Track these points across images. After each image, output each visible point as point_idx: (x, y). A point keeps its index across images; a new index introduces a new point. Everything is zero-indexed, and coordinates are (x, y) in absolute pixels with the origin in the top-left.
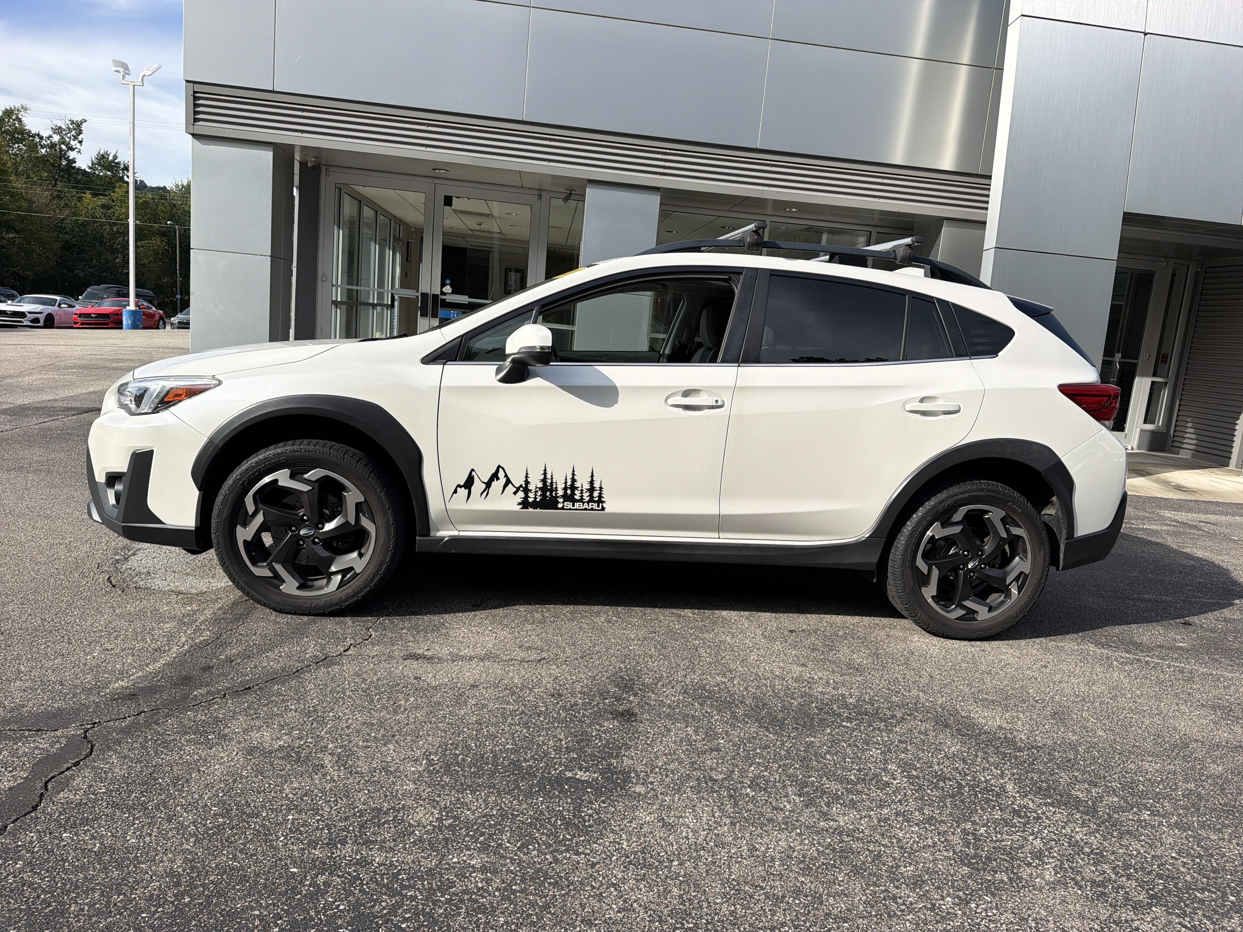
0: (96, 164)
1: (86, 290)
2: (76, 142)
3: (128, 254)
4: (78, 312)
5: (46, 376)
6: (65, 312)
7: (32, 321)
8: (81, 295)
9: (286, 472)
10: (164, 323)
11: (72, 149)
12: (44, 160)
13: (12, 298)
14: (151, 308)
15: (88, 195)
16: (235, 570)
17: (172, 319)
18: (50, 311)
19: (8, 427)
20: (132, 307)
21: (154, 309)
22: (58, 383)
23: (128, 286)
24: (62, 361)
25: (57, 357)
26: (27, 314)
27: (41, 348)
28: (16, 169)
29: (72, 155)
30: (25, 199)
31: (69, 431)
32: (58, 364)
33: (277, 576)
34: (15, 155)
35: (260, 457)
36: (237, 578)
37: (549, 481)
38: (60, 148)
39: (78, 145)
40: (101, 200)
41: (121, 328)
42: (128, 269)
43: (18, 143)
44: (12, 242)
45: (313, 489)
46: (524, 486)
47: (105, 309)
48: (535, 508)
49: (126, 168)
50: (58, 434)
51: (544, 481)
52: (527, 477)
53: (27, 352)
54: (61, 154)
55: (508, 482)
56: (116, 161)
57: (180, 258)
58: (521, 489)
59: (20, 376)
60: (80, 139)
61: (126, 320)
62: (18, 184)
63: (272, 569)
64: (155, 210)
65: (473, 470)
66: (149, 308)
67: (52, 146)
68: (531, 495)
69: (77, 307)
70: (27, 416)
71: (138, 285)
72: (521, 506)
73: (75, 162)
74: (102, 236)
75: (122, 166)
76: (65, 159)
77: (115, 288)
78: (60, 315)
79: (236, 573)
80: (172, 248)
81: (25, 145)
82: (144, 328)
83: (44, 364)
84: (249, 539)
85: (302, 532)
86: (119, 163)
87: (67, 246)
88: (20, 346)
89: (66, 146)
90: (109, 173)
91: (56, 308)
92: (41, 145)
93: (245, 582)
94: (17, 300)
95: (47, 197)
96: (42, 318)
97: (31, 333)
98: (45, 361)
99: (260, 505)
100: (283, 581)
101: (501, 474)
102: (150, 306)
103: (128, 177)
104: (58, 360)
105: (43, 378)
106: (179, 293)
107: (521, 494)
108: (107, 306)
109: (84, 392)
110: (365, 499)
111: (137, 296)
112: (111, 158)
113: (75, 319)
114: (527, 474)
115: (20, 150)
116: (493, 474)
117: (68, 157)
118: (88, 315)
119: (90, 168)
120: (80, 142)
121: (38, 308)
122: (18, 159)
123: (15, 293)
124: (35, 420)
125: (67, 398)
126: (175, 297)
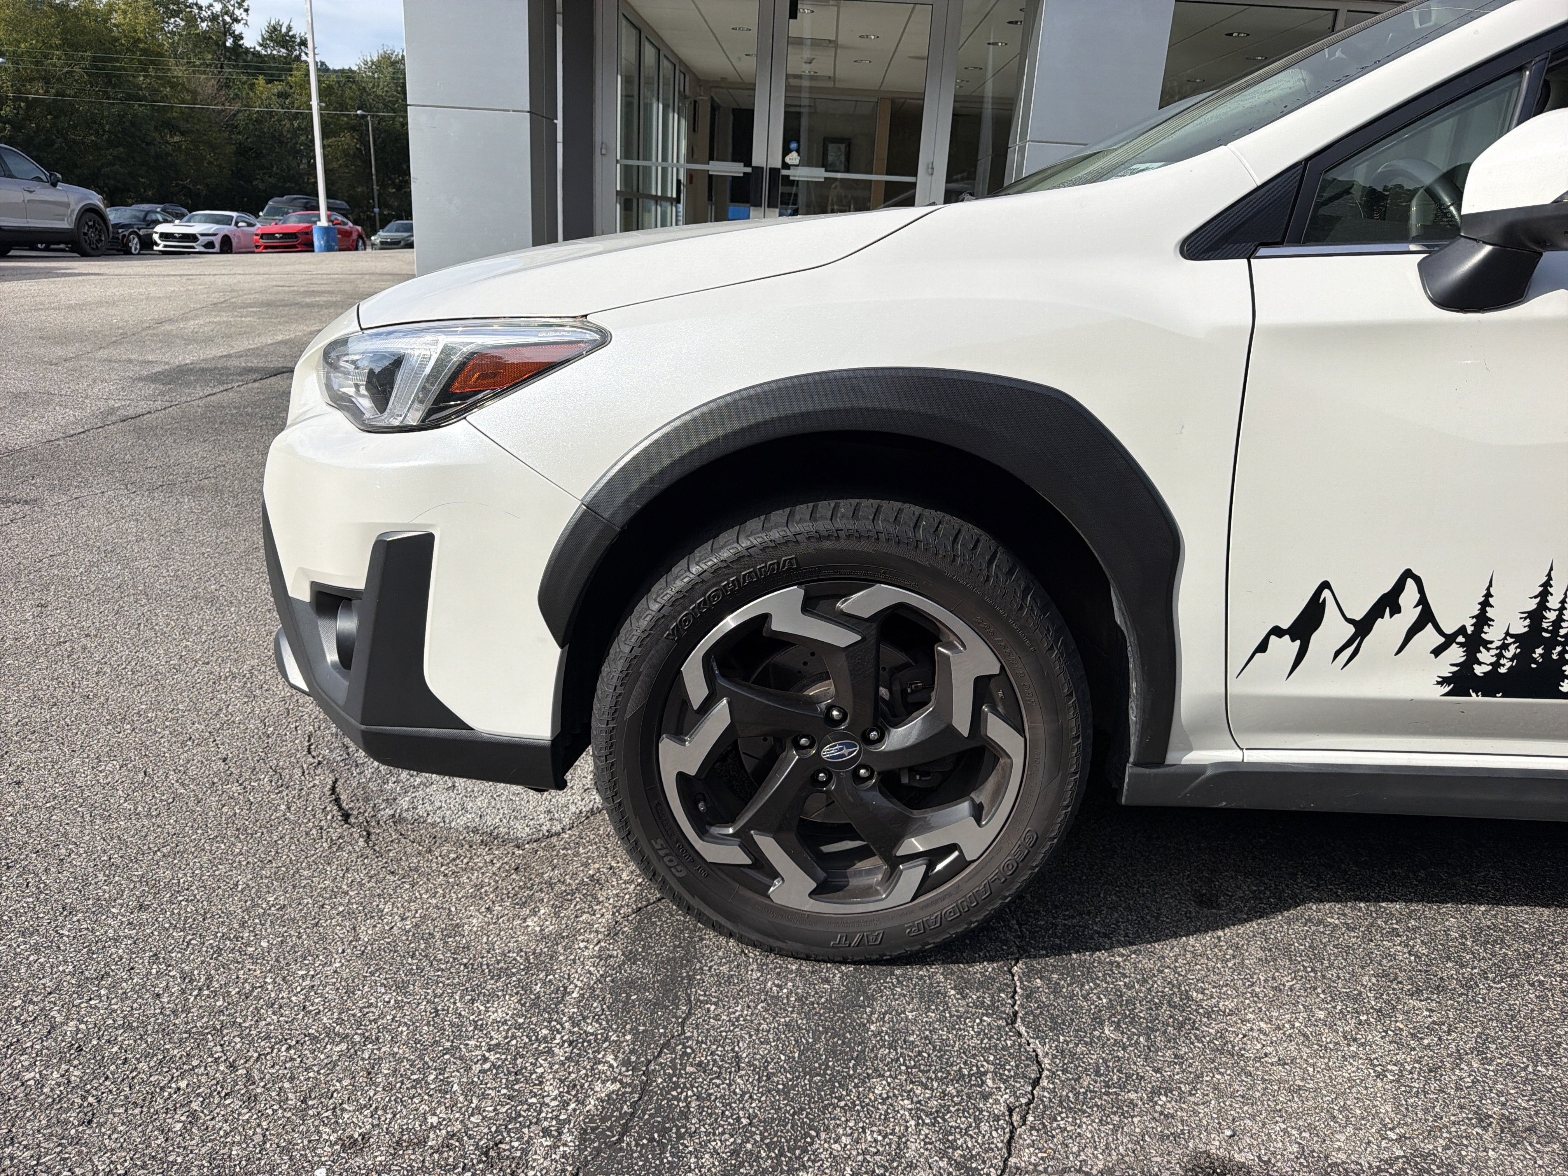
0: (267, 39)
1: (267, 203)
2: (242, 10)
3: (314, 158)
4: (259, 232)
5: (218, 319)
6: (243, 233)
7: (206, 246)
8: (262, 211)
9: (794, 594)
10: (364, 244)
11: (237, 20)
12: (205, 37)
13: (180, 216)
14: (347, 224)
15: (261, 81)
16: (656, 851)
17: (373, 238)
18: (226, 232)
19: (158, 405)
20: (323, 222)
21: (350, 224)
22: (233, 329)
23: (317, 196)
24: (239, 296)
25: (232, 291)
26: (199, 236)
27: (212, 279)
28: (175, 51)
29: (238, 28)
30: (188, 90)
31: (249, 410)
32: (233, 300)
33: (761, 863)
34: (172, 33)
35: (725, 554)
36: (662, 872)
37: (1552, 616)
38: (224, 20)
39: (244, 15)
40: (278, 87)
41: (313, 251)
42: (316, 177)
43: (174, 17)
44: (177, 147)
45: (864, 639)
46: (1470, 630)
47: (289, 227)
48: (1489, 692)
49: (303, 43)
50: (232, 415)
51: (1535, 616)
52: (1485, 604)
53: (194, 284)
54: (225, 28)
55: (1426, 617)
56: (291, 33)
57: (376, 160)
58: (1461, 639)
59: (182, 319)
60: (246, 7)
61: (318, 241)
62: (178, 71)
63: (750, 847)
64: (342, 96)
65: (1326, 585)
66: (345, 224)
67: (214, 18)
68: (1486, 657)
69: (258, 225)
70: (188, 384)
71: (329, 196)
72: (1447, 689)
73: (242, 38)
74: (281, 134)
75: (298, 40)
76: (230, 34)
77: (301, 199)
78: (239, 237)
79: (661, 858)
80: (365, 145)
81: (182, 20)
82: (340, 250)
83: (215, 301)
84: (692, 771)
85: (829, 752)
86: (293, 36)
87: (242, 151)
88: (186, 277)
89: (231, 17)
90: (283, 50)
91: (232, 227)
92: (201, 18)
93: (680, 880)
94: (186, 219)
95: (213, 86)
96: (217, 241)
97: (202, 260)
98: (216, 297)
99: (722, 682)
100: (774, 874)
101: (1409, 596)
102: (345, 220)
103: (306, 54)
104: (233, 294)
105: (213, 322)
106: (377, 205)
107: (1456, 654)
108: (293, 222)
109: (270, 342)
110: (1002, 668)
111: (329, 208)
112: (284, 30)
113: (257, 241)
114: (1488, 595)
115: (177, 26)
116: (1384, 596)
117: (234, 32)
118: (271, 236)
119: (261, 45)
120: (246, 10)
121: (211, 228)
122: (176, 38)
123: (185, 211)
124: (199, 392)
125: (246, 353)
126: (373, 212)
